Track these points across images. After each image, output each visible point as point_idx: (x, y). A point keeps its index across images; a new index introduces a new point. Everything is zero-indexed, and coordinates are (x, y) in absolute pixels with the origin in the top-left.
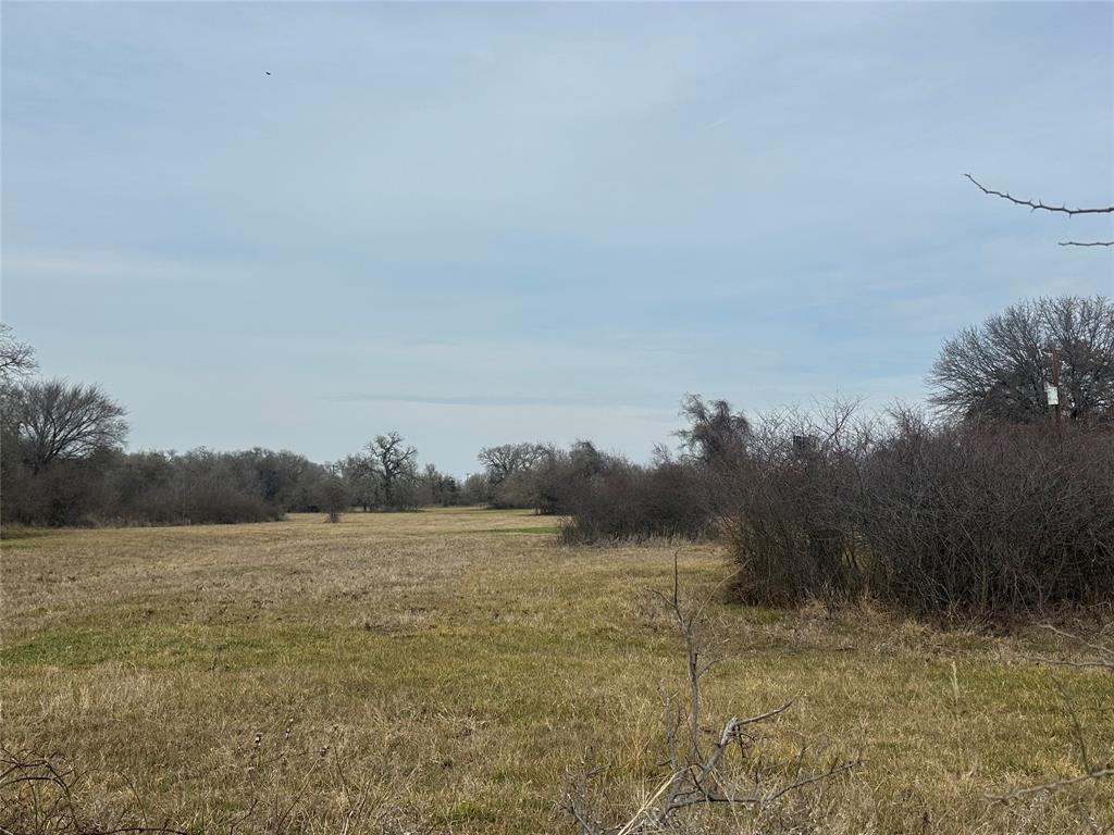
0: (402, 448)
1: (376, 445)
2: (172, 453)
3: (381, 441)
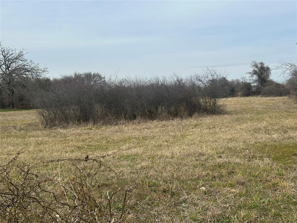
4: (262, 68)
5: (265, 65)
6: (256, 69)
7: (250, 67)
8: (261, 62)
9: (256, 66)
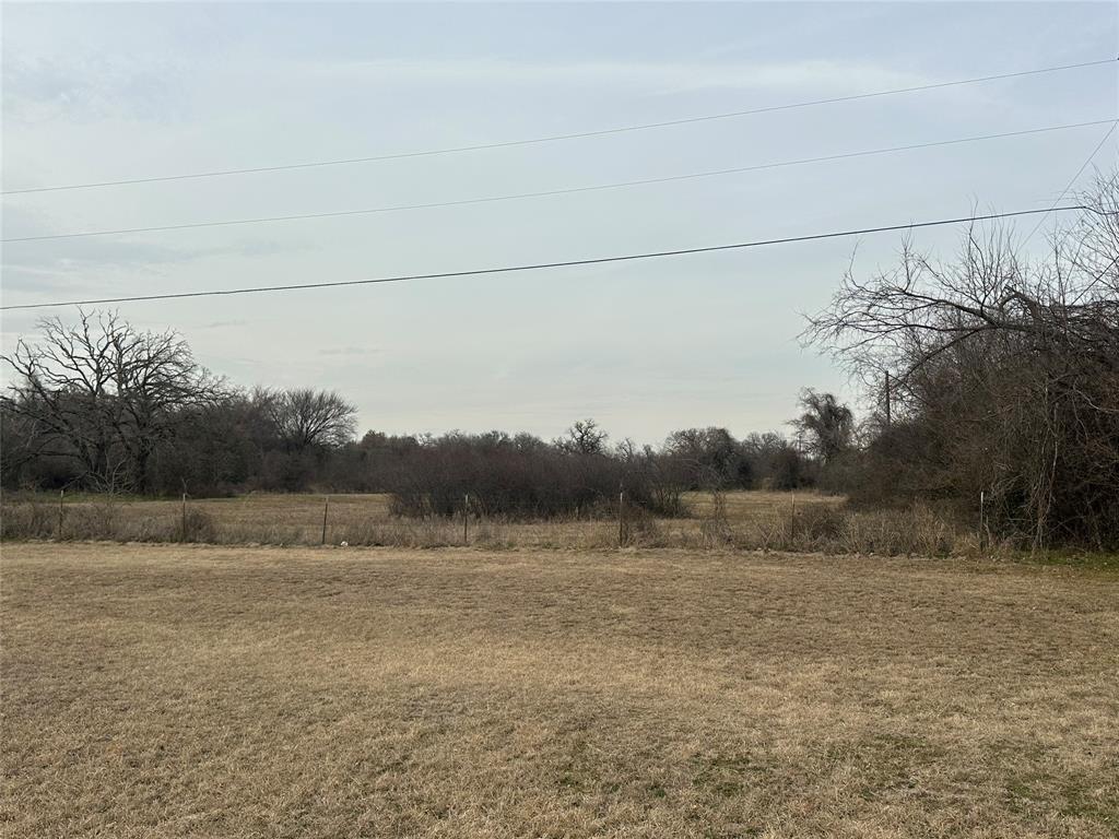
0: (596, 432)
1: (575, 430)
2: (428, 436)
3: (579, 427)
4: (830, 411)
5: (839, 404)
6: (813, 413)
7: (797, 405)
8: (828, 392)
9: (814, 402)
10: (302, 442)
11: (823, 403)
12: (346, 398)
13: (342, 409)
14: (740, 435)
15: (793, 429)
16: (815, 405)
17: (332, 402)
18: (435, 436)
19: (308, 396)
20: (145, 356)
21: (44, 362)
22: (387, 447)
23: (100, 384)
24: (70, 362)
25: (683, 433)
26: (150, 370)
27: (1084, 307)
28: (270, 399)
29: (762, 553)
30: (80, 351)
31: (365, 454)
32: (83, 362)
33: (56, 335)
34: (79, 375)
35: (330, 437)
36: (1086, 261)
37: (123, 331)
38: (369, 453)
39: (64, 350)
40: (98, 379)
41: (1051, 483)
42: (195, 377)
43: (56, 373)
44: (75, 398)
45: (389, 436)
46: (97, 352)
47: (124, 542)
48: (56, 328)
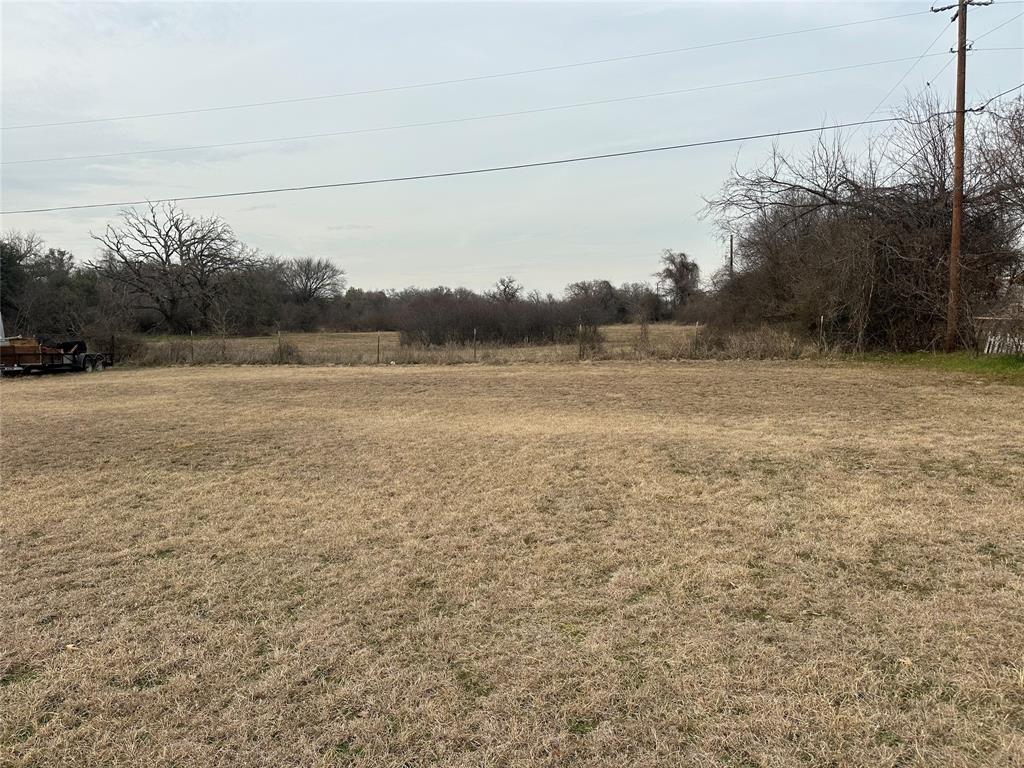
0: (515, 285)
1: (500, 284)
2: (393, 290)
3: (502, 282)
4: (683, 265)
5: (690, 260)
6: (671, 268)
7: (660, 262)
8: (682, 252)
9: (671, 260)
10: (306, 297)
11: (678, 260)
12: (337, 263)
13: (335, 272)
14: (617, 285)
15: (657, 279)
16: (673, 261)
17: (327, 266)
18: (398, 291)
19: (309, 263)
20: (199, 235)
21: (126, 241)
22: (365, 299)
23: (168, 256)
24: (144, 240)
25: (577, 285)
26: (204, 245)
27: (893, 189)
28: (282, 265)
29: (675, 361)
30: (152, 232)
31: (349, 304)
32: (154, 240)
33: (133, 221)
34: (153, 250)
35: (326, 293)
36: (897, 157)
37: (180, 217)
38: (353, 304)
39: (140, 231)
40: (167, 253)
41: (867, 308)
42: (236, 251)
43: (134, 248)
44: (151, 267)
45: (365, 291)
46: (163, 233)
47: (239, 364)
48: (133, 215)
